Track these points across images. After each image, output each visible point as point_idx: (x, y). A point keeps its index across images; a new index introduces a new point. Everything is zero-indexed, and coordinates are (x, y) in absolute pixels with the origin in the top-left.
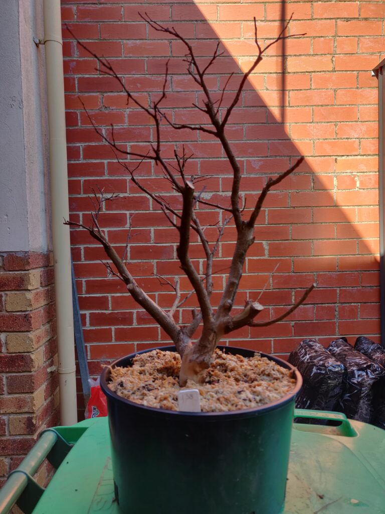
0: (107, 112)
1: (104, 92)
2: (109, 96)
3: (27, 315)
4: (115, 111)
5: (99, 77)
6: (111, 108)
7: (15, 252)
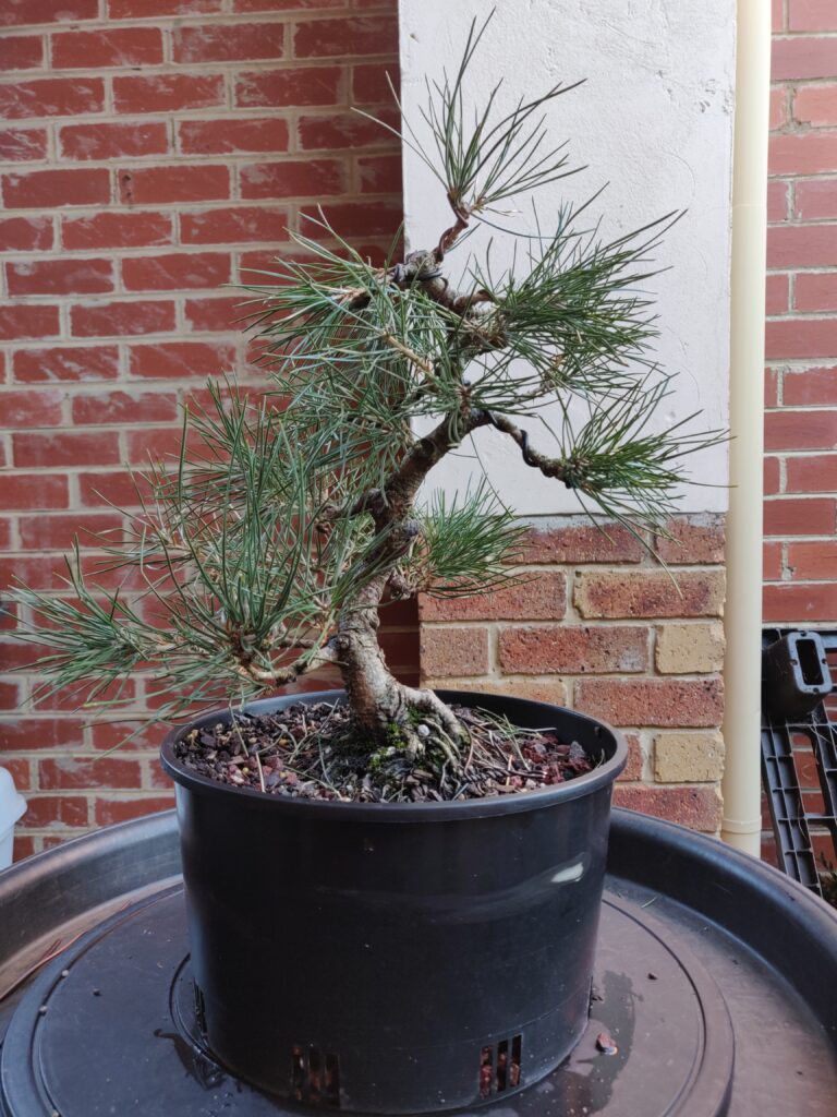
0: (801, 136)
1: (798, 80)
2: (809, 90)
3: (712, 684)
4: (824, 133)
5: (785, 39)
6: (812, 124)
7: (689, 515)
